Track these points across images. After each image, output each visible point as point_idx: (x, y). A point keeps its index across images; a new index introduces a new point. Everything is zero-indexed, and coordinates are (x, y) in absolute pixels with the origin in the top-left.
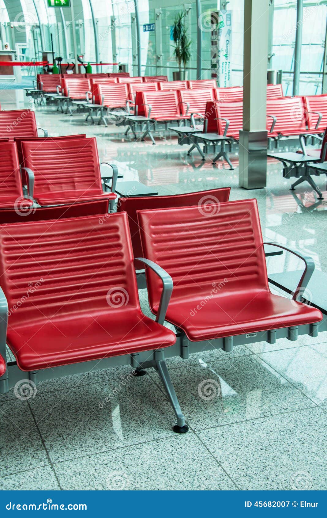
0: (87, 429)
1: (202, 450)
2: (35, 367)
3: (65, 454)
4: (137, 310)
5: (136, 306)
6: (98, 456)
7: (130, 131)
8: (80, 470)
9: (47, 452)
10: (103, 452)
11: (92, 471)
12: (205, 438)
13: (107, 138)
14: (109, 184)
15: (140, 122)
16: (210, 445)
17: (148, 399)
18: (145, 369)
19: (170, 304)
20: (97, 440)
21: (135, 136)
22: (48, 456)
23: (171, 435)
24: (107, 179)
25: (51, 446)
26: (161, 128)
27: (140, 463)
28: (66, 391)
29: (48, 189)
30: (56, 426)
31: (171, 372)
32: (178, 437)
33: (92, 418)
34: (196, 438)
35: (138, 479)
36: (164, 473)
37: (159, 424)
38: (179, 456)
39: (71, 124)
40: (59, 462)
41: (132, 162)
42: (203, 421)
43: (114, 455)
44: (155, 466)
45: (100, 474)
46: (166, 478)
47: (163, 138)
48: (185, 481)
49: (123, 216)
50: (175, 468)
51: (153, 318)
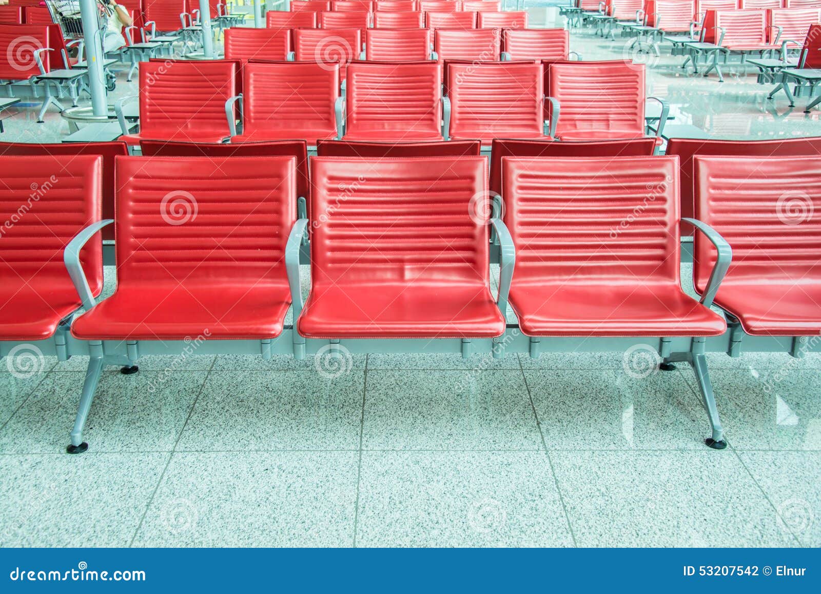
0: (592, 421)
1: (743, 474)
2: (539, 333)
3: (564, 443)
4: (675, 286)
5: (675, 280)
6: (603, 453)
7: (690, 62)
8: (580, 465)
9: (542, 435)
10: (610, 451)
11: (595, 469)
12: (748, 461)
13: (656, 70)
14: (655, 126)
15: (706, 51)
16: (755, 470)
17: (675, 400)
18: (675, 363)
19: (722, 284)
20: (604, 435)
21: (696, 69)
22: (543, 440)
23: (701, 447)
24: (651, 120)
25: (548, 430)
26: (734, 61)
27: (656, 472)
28: (571, 372)
29: (575, 126)
30: (555, 409)
31: (711, 373)
32: (711, 452)
33: (600, 409)
34: (736, 459)
35: (652, 490)
36: (687, 490)
37: (687, 432)
38: (710, 476)
39: (612, 51)
40: (556, 449)
41: (686, 105)
42: (748, 439)
43: (624, 457)
44: (677, 479)
45: (604, 474)
46: (688, 496)
47: (734, 75)
48: (714, 506)
49: (672, 161)
50: (703, 488)
51: (697, 298)
